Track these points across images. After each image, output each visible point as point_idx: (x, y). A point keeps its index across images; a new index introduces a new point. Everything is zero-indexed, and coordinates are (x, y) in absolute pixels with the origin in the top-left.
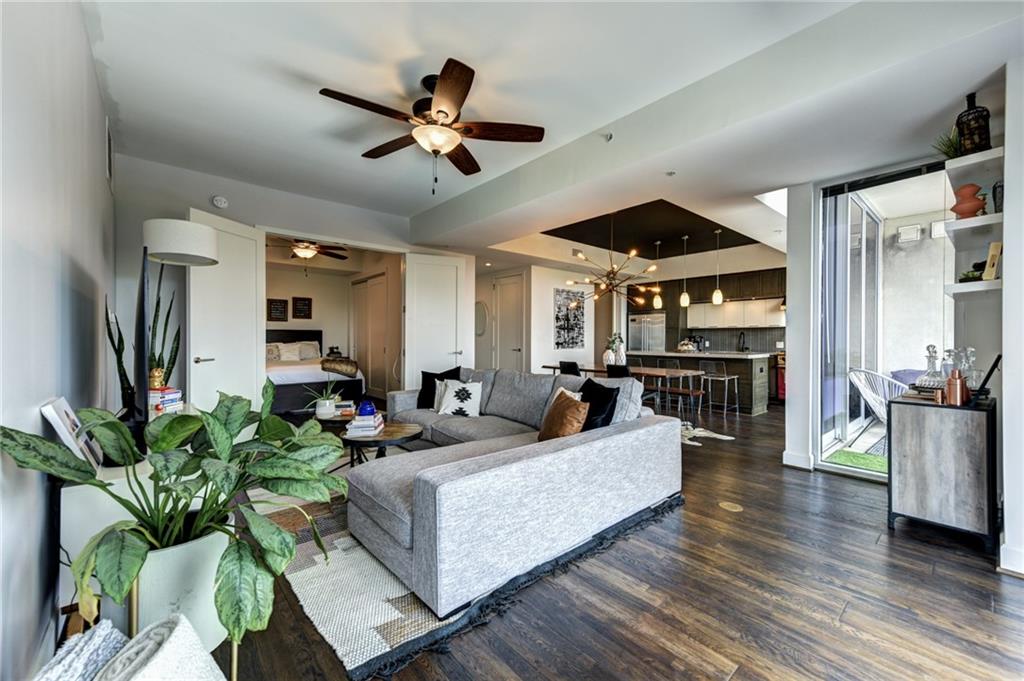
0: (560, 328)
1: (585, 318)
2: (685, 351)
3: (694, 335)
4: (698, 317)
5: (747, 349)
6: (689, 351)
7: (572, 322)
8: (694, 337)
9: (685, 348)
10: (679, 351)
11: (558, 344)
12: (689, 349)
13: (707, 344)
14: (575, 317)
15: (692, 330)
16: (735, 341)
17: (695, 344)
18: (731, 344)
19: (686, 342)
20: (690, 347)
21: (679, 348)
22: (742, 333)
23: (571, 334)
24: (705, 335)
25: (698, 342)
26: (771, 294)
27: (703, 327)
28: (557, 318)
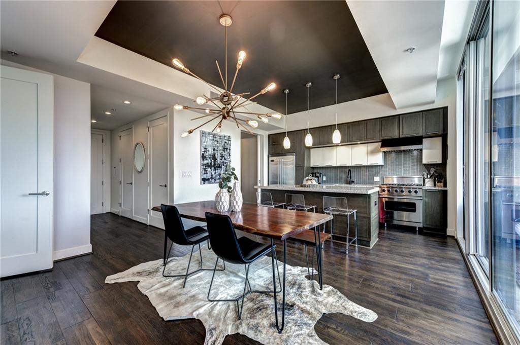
0: (208, 165)
1: (232, 158)
2: (309, 186)
3: (315, 172)
4: (319, 158)
5: (353, 182)
6: (313, 186)
7: (219, 161)
8: (315, 174)
9: (309, 183)
10: (305, 186)
11: (204, 180)
12: (312, 184)
13: (324, 178)
14: (222, 156)
15: (313, 168)
16: (344, 176)
17: (316, 179)
18: (341, 179)
19: (310, 177)
20: (314, 181)
21: (305, 183)
22: (350, 170)
23: (218, 171)
24: (323, 171)
25: (318, 177)
26: (373, 138)
27: (322, 166)
28: (203, 157)
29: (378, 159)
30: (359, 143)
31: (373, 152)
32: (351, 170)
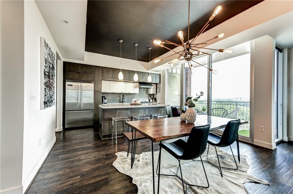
5: (124, 102)
7: (51, 80)
8: (104, 97)
11: (45, 103)
14: (52, 76)
27: (109, 92)
29: (137, 91)
30: (132, 82)
31: (136, 87)
32: (124, 95)
